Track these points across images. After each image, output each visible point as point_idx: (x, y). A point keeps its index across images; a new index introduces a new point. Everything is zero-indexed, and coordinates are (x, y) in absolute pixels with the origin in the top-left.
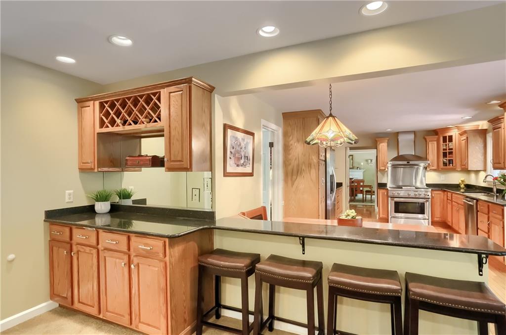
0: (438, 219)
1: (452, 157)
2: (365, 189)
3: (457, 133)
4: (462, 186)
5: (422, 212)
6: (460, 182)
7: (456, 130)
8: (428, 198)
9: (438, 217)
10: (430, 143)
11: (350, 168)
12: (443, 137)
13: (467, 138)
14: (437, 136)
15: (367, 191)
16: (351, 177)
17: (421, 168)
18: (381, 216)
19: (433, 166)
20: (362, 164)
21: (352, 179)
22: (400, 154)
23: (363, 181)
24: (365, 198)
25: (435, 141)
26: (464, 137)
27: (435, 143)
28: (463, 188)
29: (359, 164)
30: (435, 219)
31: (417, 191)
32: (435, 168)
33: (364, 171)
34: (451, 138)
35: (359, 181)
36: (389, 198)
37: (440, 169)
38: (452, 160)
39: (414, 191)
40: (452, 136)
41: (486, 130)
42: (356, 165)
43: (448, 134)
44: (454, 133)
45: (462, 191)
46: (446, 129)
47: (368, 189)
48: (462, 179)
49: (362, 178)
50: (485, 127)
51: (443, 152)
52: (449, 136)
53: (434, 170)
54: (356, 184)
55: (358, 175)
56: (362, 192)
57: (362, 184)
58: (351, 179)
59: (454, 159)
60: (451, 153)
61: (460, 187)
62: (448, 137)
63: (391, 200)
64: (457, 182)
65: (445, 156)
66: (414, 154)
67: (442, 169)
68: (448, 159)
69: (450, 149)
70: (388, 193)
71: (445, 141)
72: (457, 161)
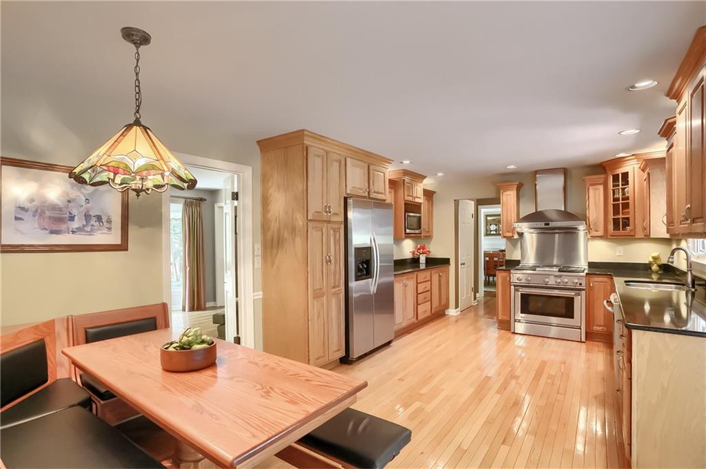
0: (599, 329)
1: (628, 213)
3: (637, 167)
4: (655, 267)
5: (569, 314)
6: (652, 260)
7: (635, 162)
8: (580, 290)
9: (600, 324)
10: (591, 187)
12: (613, 176)
13: (649, 175)
14: (603, 176)
19: (597, 231)
22: (538, 210)
25: (600, 184)
26: (646, 175)
27: (601, 187)
28: (657, 272)
30: (596, 328)
31: (560, 276)
32: (601, 233)
34: (625, 175)
36: (512, 287)
37: (609, 237)
38: (628, 219)
39: (556, 276)
40: (627, 173)
43: (620, 171)
44: (630, 167)
45: (655, 277)
46: (618, 162)
48: (655, 254)
51: (613, 205)
52: (622, 174)
53: (601, 237)
59: (631, 216)
60: (626, 206)
61: (651, 269)
62: (620, 175)
63: (516, 290)
64: (645, 259)
65: (616, 211)
66: (563, 210)
67: (612, 236)
68: (621, 216)
69: (625, 198)
70: (510, 277)
71: (616, 183)
72: (636, 222)
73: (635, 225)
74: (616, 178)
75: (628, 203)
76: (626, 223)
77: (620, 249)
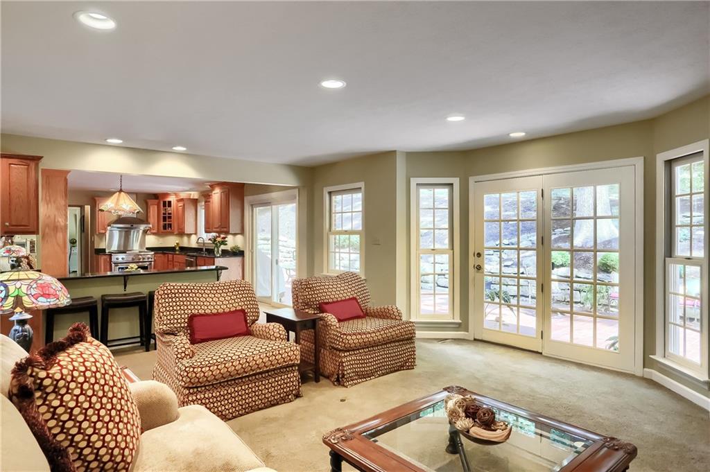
1: (171, 221)
3: (175, 199)
4: (177, 248)
6: (176, 245)
7: (174, 197)
8: (152, 262)
10: (151, 206)
13: (184, 205)
14: (157, 201)
17: (141, 231)
19: (153, 230)
25: (156, 205)
26: (181, 204)
27: (156, 207)
28: (178, 251)
31: (141, 255)
32: (155, 231)
34: (170, 202)
36: (113, 265)
37: (160, 233)
39: (139, 255)
41: (196, 199)
43: (167, 200)
44: (172, 199)
45: (177, 253)
46: (166, 195)
48: (177, 242)
50: (196, 197)
51: (163, 217)
53: (154, 234)
59: (172, 223)
60: (170, 217)
62: (167, 202)
63: (116, 266)
64: (172, 245)
65: (165, 219)
67: (163, 233)
68: (167, 223)
69: (169, 214)
70: (111, 259)
71: (164, 206)
72: (175, 225)
73: (174, 227)
74: (164, 203)
76: (170, 225)
77: (161, 239)
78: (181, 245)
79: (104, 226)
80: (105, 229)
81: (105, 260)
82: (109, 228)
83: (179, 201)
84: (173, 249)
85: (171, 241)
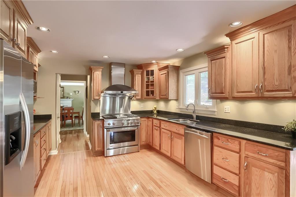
0: (144, 143)
1: (153, 88)
2: (74, 115)
3: (157, 68)
4: (155, 112)
6: (154, 109)
7: (156, 66)
8: (138, 126)
9: (143, 141)
10: (136, 75)
11: (61, 98)
12: (146, 71)
13: (168, 72)
14: (141, 70)
15: (76, 117)
16: (62, 105)
17: (127, 98)
18: (96, 150)
20: (71, 94)
21: (63, 107)
22: (112, 84)
23: (72, 108)
24: (74, 122)
25: (140, 74)
26: (165, 72)
27: (140, 76)
28: (156, 114)
29: (69, 94)
31: (130, 120)
32: (139, 97)
33: (73, 100)
34: (152, 71)
35: (69, 109)
36: (105, 130)
37: (143, 99)
40: (153, 70)
41: (179, 67)
42: (66, 95)
44: (155, 68)
46: (149, 65)
47: (77, 115)
48: (155, 106)
49: (71, 106)
51: (146, 84)
53: (138, 100)
54: (66, 111)
55: (68, 103)
56: (71, 118)
57: (71, 111)
58: (61, 107)
59: (154, 90)
60: (152, 85)
62: (150, 71)
63: (107, 131)
64: (151, 109)
65: (147, 86)
66: (124, 85)
67: (145, 99)
68: (150, 90)
69: (151, 82)
70: (103, 124)
71: (148, 74)
72: (157, 92)
73: (156, 93)
74: (148, 72)
75: (154, 84)
76: (152, 93)
77: (142, 104)
78: (158, 109)
79: (98, 93)
80: (99, 96)
81: (98, 125)
82: (102, 94)
83: (160, 70)
84: (151, 112)
85: (150, 106)
